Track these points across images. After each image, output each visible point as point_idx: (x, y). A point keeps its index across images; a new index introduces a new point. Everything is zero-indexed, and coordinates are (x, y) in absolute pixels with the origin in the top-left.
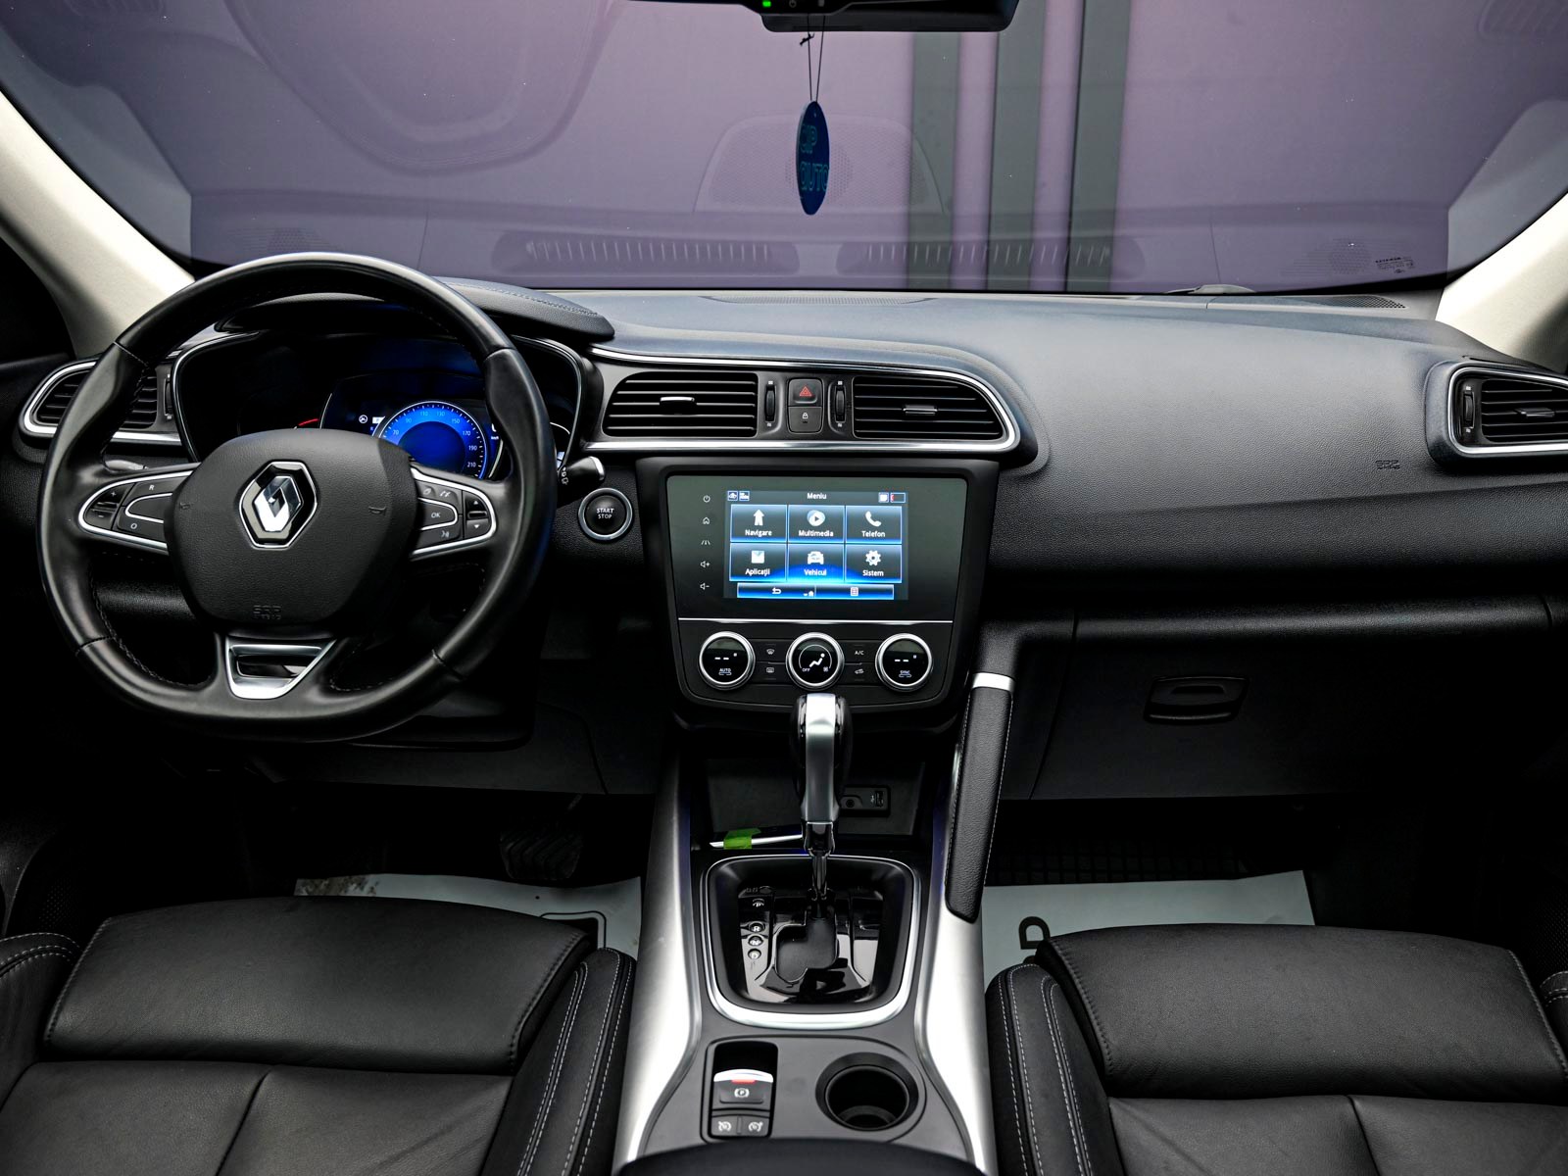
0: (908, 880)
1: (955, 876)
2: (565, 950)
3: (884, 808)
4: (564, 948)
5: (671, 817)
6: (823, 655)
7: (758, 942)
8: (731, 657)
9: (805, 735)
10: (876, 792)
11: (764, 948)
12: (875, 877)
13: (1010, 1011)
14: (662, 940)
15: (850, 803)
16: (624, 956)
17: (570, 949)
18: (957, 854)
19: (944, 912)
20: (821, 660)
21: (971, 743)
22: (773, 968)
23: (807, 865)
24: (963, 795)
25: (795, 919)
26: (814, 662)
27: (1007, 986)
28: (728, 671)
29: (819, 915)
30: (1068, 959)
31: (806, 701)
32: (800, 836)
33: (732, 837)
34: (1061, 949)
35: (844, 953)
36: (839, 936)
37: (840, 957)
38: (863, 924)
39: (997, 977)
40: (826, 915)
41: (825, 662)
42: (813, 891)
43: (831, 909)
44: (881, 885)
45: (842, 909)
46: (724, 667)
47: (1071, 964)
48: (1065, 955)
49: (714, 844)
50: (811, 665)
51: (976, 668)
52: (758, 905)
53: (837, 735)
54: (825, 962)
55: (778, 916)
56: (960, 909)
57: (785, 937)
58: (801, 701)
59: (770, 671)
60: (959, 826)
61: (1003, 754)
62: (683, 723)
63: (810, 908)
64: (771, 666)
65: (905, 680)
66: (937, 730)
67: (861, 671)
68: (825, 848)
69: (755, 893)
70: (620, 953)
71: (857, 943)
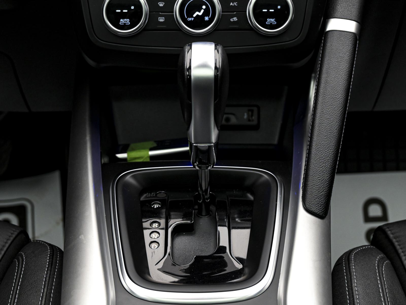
0: (273, 185)
1: (310, 183)
2: (6, 243)
3: (255, 123)
4: (5, 241)
5: (85, 136)
6: (204, 7)
7: (157, 235)
8: (129, 9)
9: (190, 76)
10: (249, 110)
11: (161, 240)
12: (248, 182)
13: (351, 284)
14: (82, 237)
15: (228, 120)
16: (52, 246)
17: (9, 242)
18: (312, 166)
19: (302, 212)
20: (202, 11)
21: (324, 76)
22: (169, 254)
23: (195, 175)
24: (318, 115)
25: (185, 217)
26: (197, 13)
27: (349, 264)
28: (127, 21)
29: (204, 213)
30: (397, 242)
31: (191, 48)
32: (187, 148)
33: (133, 150)
34: (392, 234)
35: (224, 242)
36: (219, 228)
37: (221, 245)
38: (238, 217)
39: (342, 257)
40: (208, 213)
41: (206, 13)
42: (199, 194)
43: (213, 208)
44: (251, 189)
45: (221, 206)
46: (123, 18)
47: (399, 245)
48: (395, 238)
49: (120, 156)
50: (194, 16)
51: (328, 15)
52: (156, 206)
53: (216, 76)
54: (209, 251)
55: (172, 213)
56: (314, 209)
57: (178, 231)
58: (187, 48)
59: (161, 20)
60: (314, 144)
61: (349, 85)
62: (91, 63)
63: (196, 207)
64: (162, 16)
65: (271, 27)
66: (297, 65)
67: (235, 19)
68: (208, 162)
69: (153, 197)
70: (50, 245)
71: (233, 231)
